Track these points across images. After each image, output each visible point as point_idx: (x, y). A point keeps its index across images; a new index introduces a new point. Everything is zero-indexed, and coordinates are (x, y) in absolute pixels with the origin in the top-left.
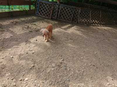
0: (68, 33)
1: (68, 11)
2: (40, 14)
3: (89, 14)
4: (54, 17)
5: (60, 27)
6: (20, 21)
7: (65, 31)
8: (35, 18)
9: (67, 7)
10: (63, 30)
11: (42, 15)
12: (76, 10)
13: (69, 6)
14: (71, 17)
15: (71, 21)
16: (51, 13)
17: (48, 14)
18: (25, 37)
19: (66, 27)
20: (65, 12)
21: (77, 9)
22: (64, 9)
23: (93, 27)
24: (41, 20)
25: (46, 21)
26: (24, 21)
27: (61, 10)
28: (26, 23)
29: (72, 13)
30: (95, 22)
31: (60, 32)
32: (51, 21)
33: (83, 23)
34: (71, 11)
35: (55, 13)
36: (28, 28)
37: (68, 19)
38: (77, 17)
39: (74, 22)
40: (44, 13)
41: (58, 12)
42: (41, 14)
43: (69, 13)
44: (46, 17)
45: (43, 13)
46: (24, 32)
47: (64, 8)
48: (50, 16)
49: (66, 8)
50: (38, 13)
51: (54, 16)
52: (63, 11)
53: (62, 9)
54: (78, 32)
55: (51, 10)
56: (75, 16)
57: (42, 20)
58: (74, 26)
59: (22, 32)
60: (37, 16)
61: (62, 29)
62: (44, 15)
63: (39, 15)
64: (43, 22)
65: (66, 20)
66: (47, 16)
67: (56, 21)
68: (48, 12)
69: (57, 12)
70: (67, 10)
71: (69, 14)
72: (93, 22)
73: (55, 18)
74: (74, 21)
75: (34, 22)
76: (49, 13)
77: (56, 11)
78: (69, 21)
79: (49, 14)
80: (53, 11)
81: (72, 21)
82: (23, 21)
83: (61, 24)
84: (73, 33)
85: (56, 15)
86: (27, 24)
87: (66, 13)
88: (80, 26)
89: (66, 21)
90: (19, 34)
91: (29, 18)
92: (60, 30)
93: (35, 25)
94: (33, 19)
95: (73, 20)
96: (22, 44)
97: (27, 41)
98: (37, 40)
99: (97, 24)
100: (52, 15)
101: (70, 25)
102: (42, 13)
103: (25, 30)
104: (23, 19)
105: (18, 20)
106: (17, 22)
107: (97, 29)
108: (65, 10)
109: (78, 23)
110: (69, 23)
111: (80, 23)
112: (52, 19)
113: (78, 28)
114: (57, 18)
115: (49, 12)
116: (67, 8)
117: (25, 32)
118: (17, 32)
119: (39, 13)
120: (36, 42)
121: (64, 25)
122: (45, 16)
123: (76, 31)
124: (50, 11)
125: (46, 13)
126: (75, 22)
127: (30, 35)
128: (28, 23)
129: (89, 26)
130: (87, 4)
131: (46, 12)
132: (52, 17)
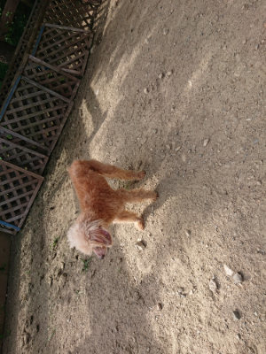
0: (121, 105)
1: (25, 103)
2: (17, 217)
4: (39, 164)
5: (87, 141)
6: (28, 303)
7: (107, 119)
8: (28, 238)
9: (12, 107)
10: (103, 125)
11: (25, 208)
12: (30, 73)
13: (9, 95)
14: (51, 96)
15: (67, 100)
16: (21, 173)
17: (23, 185)
18: (115, 302)
19: (90, 118)
20: (26, 117)
21: (28, 68)
22: (17, 120)
23: (107, 23)
24: (41, 215)
25: (51, 196)
26: (31, 285)
27: (19, 132)
28: (43, 278)
29: (39, 90)
30: (89, 21)
31: (111, 137)
32: (54, 177)
33: (83, 57)
34: (30, 90)
35: (23, 158)
36: (66, 275)
37: (59, 112)
38: (59, 75)
39: (75, 91)
40: (16, 198)
41: (23, 143)
42: (17, 212)
43: (34, 100)
44: (35, 192)
45: (14, 203)
46: (85, 299)
47: (11, 117)
48: (34, 178)
49: (13, 111)
50: (13, 223)
51: (36, 163)
52: (23, 123)
53: (15, 126)
54: (123, 68)
55: (8, 168)
56: (51, 80)
57: (42, 210)
58: (90, 89)
59: (83, 307)
60: (22, 228)
61: (94, 133)
62: (23, 200)
63: (19, 220)
64: (52, 208)
65: (61, 119)
66: (29, 188)
67: (58, 158)
68: (16, 183)
69: (21, 148)
70: (22, 108)
71: (40, 102)
72: (88, 25)
73: (43, 159)
74: (70, 88)
75: (42, 245)
76: (18, 177)
77: (19, 151)
78: (66, 108)
79: (25, 179)
80: (13, 161)
81: (69, 97)
82: (30, 290)
83: (72, 138)
84: (125, 85)
85: (33, 156)
86: (47, 276)
87: (32, 115)
88: (95, 68)
89: (65, 119)
90: (93, 328)
91: (25, 260)
92: (98, 142)
93: (56, 241)
94: (32, 245)
95: (65, 92)
96: (156, 328)
97: (140, 297)
98: (143, 243)
99: (95, 15)
100: (30, 168)
101: (84, 106)
102: (16, 208)
103: (76, 291)
104: (23, 289)
105: (25, 309)
106: (32, 318)
107: (119, 7)
108: (20, 114)
109: (79, 77)
110: (74, 108)
111: (81, 67)
112: (46, 173)
113: (100, 74)
114: (45, 153)
115: (14, 179)
116: (16, 105)
117: (83, 291)
118: (78, 335)
119: (14, 218)
120: (151, 246)
121: (81, 126)
122: (30, 196)
123: (116, 77)
124: (12, 175)
125: (19, 191)
126: (73, 87)
127: (103, 270)
128: (46, 270)
129: (100, 39)
130: (18, 48)
131: (13, 189)
132: (38, 171)
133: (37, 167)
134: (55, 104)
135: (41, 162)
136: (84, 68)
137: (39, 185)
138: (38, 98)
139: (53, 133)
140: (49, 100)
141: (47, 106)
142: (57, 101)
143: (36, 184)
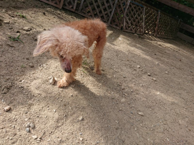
3: (141, 13)
4: (69, 5)
14: (111, 12)
15: (109, 22)
29: (113, 4)
30: (147, 32)
39: (114, 26)
43: (108, 2)
44: (50, 3)
48: (60, 2)
51: (70, 3)
71: (106, 5)
73: (72, 8)
74: (115, 23)
81: (111, 23)
87: (99, 1)
95: (113, 21)
99: (150, 35)
109: (122, 28)
112: (64, 10)
114: (77, 9)
126: (117, 25)
132: (64, 5)
133: (67, 4)
134: (106, 15)
135: (71, 7)
136: (127, 30)
137: (55, 5)
138: (108, 4)
139: (90, 14)
140: (109, 11)
141: (105, 10)
142: (108, 16)
143: (56, 3)
